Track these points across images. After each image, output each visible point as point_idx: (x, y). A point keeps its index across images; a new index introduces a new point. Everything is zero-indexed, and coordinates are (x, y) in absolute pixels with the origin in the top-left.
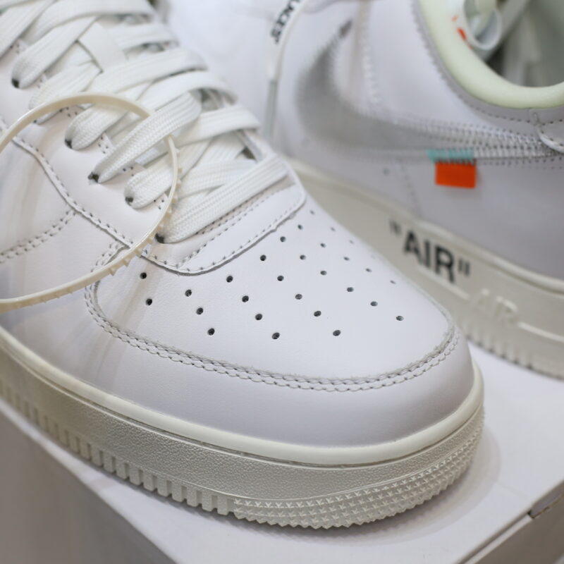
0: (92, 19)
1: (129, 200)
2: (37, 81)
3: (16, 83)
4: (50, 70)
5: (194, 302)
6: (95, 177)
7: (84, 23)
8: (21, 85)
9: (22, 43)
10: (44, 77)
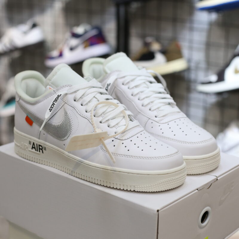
0: (97, 93)
1: (109, 126)
2: (87, 104)
3: (82, 105)
4: (89, 102)
5: (124, 145)
6: (101, 122)
7: (96, 93)
8: (83, 105)
9: (83, 97)
10: (88, 103)
